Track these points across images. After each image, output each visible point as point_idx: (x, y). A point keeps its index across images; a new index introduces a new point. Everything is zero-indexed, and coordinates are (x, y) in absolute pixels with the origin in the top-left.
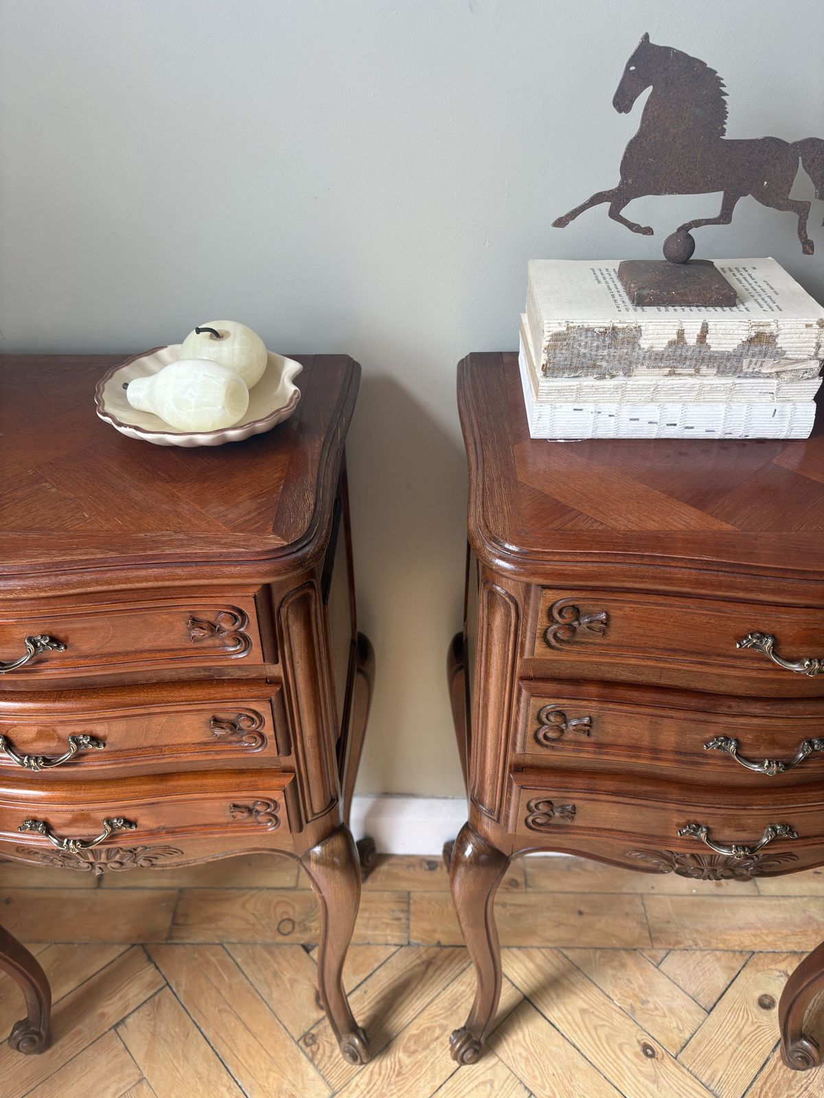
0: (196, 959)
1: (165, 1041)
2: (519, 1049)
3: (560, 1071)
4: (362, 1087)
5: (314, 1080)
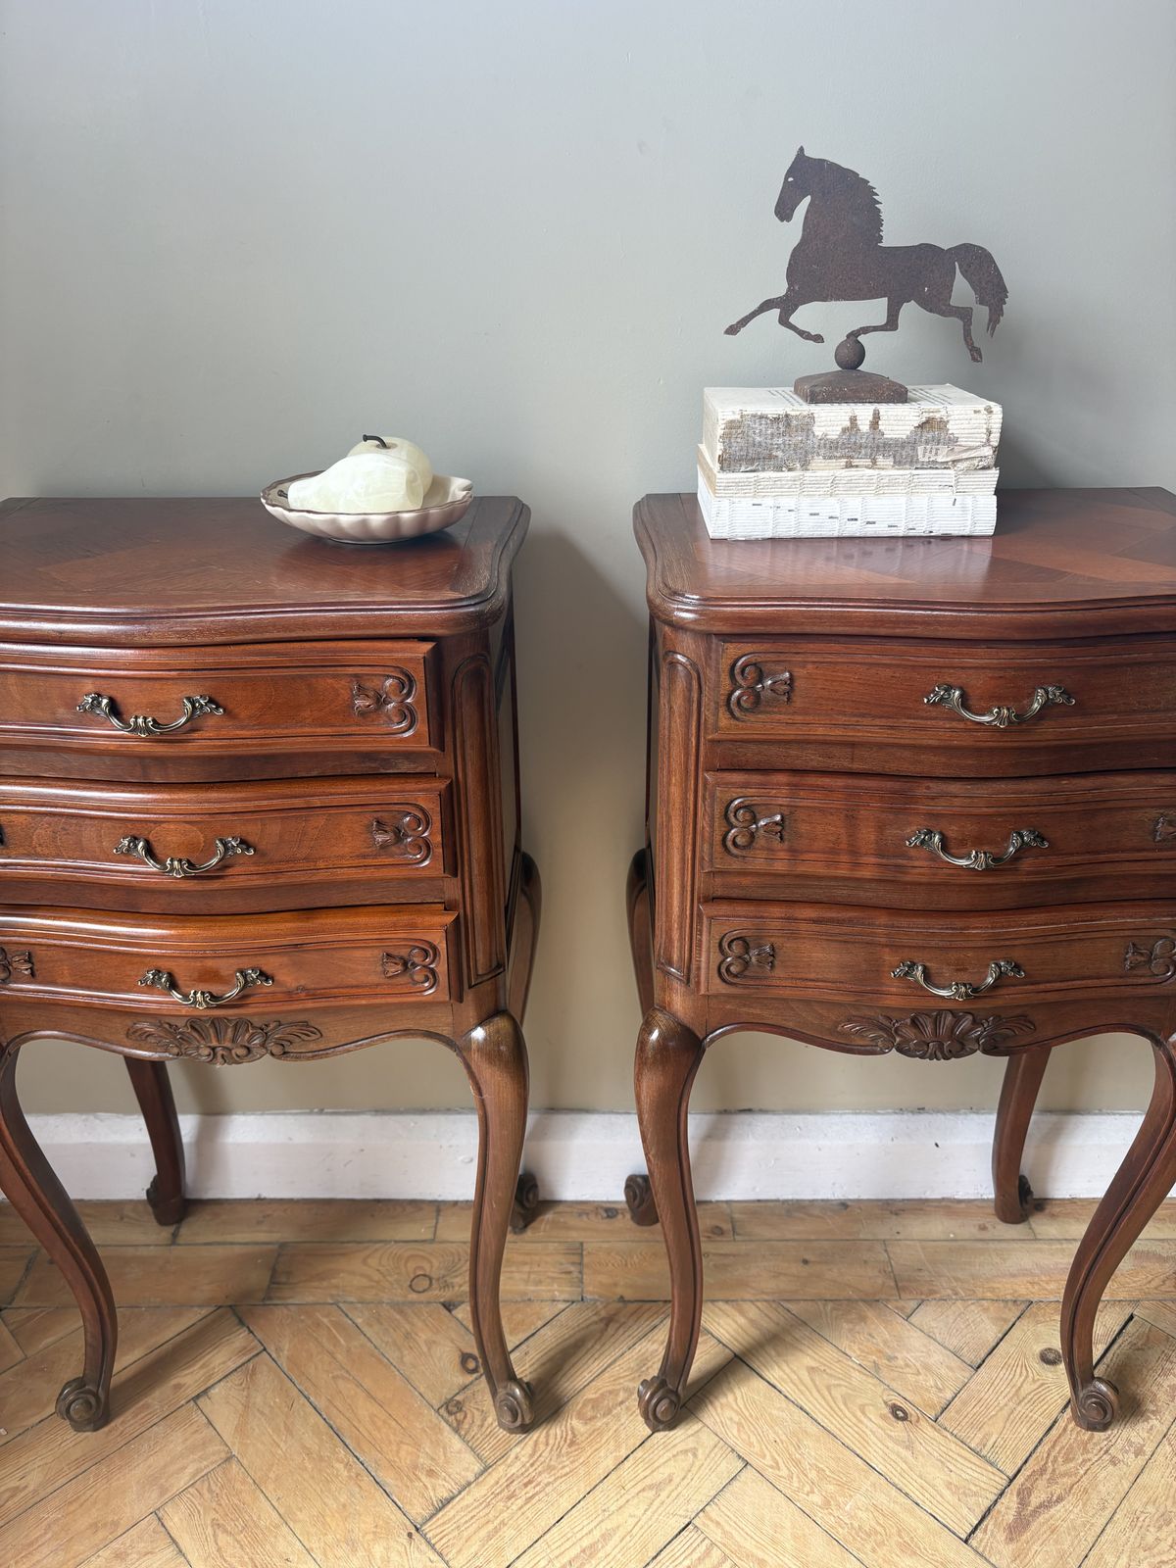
0: (302, 1321)
1: (262, 1413)
2: (728, 1413)
3: (784, 1438)
4: (524, 1459)
5: (459, 1452)
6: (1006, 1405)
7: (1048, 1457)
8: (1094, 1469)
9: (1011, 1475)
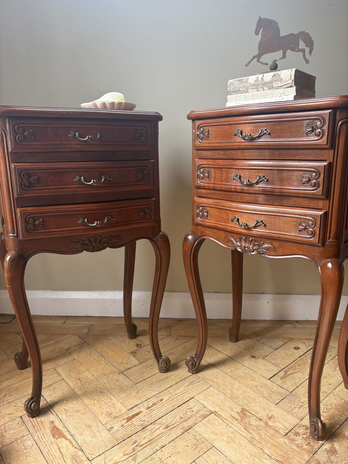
4: (152, 361)
6: (283, 356)
7: (293, 366)
9: (283, 368)
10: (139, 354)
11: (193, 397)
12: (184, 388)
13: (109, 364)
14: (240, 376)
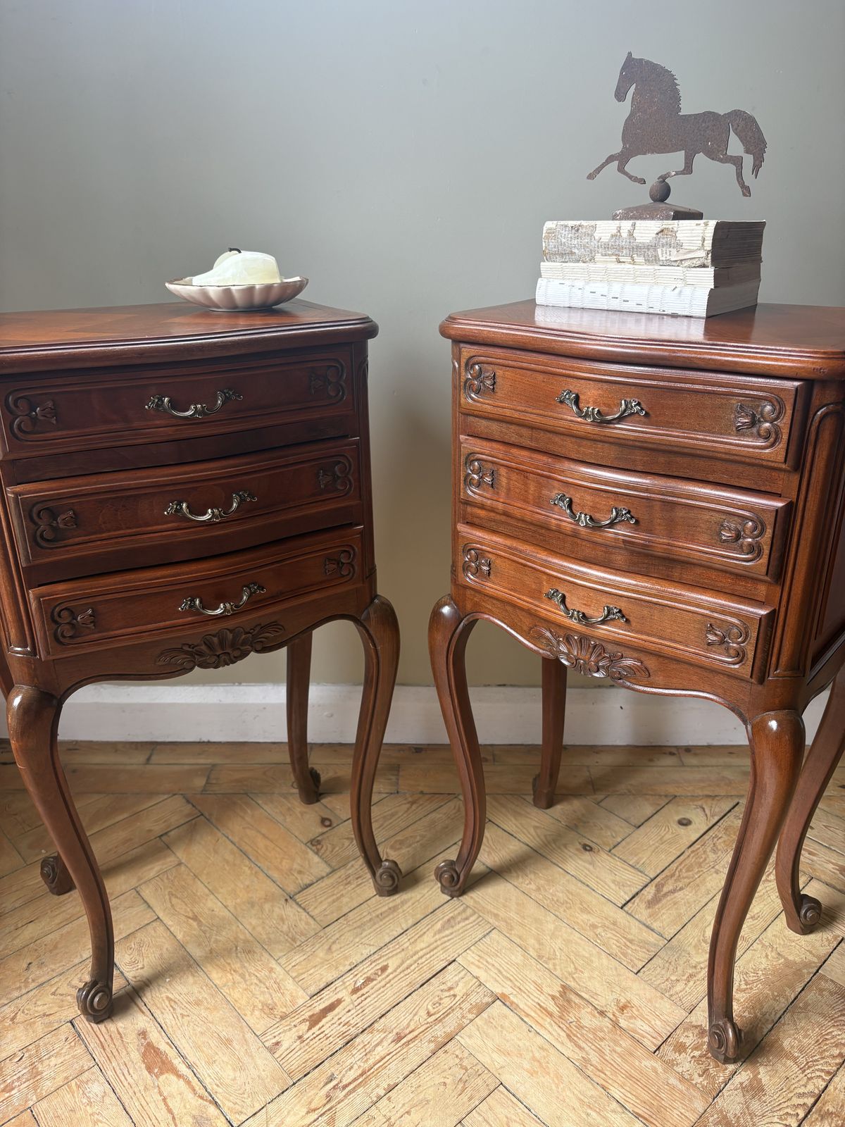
4: (357, 867)
5: (318, 863)
6: (653, 844)
7: (676, 870)
8: (704, 875)
9: (652, 877)
10: (329, 846)
11: (453, 959)
12: (434, 937)
13: (261, 874)
14: (557, 900)
